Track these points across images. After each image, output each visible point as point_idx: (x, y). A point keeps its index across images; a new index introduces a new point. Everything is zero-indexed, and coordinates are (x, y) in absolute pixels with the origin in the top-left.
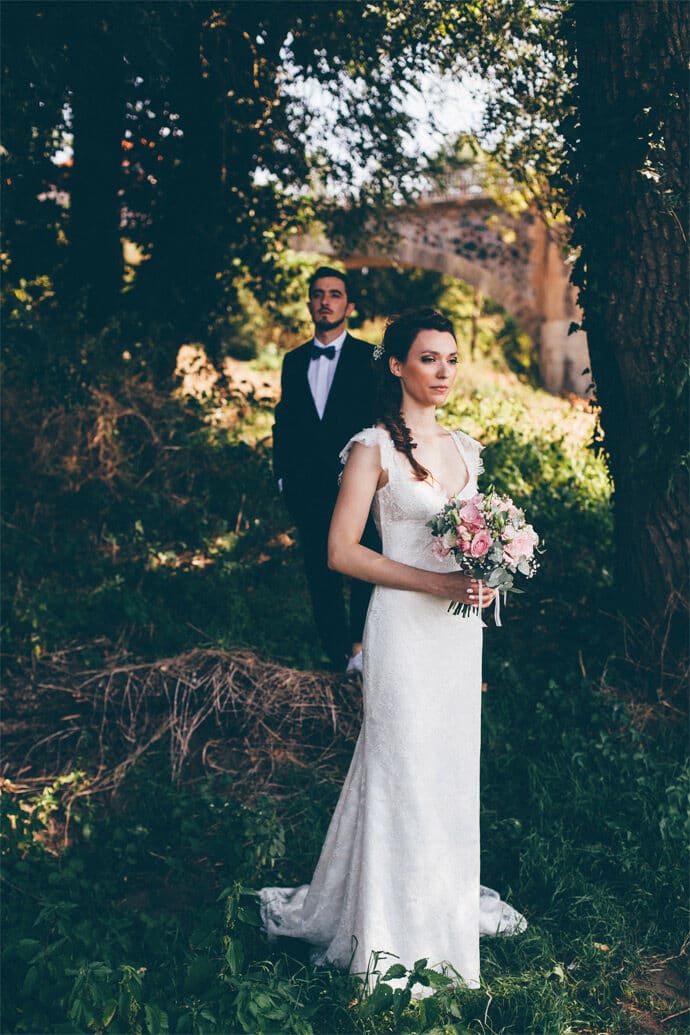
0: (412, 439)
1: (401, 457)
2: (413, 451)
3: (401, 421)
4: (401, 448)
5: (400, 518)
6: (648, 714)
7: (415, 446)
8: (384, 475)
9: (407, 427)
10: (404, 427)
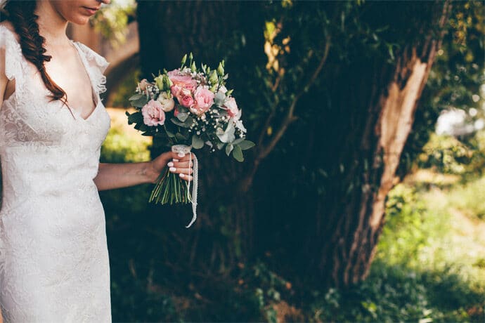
0: (45, 51)
1: (31, 69)
2: (47, 65)
3: (35, 27)
4: (31, 58)
5: (27, 139)
6: (187, 305)
7: (48, 59)
8: (9, 85)
9: (41, 35)
10: (38, 34)
